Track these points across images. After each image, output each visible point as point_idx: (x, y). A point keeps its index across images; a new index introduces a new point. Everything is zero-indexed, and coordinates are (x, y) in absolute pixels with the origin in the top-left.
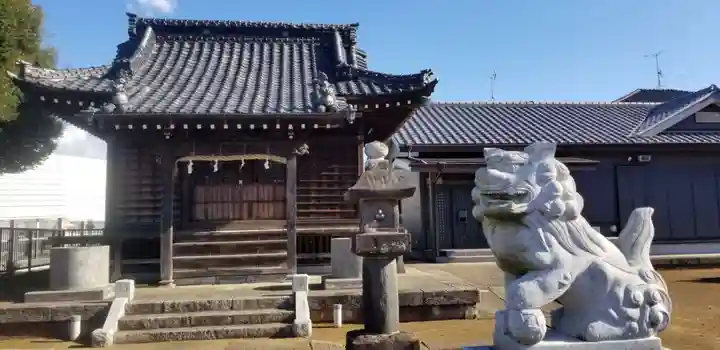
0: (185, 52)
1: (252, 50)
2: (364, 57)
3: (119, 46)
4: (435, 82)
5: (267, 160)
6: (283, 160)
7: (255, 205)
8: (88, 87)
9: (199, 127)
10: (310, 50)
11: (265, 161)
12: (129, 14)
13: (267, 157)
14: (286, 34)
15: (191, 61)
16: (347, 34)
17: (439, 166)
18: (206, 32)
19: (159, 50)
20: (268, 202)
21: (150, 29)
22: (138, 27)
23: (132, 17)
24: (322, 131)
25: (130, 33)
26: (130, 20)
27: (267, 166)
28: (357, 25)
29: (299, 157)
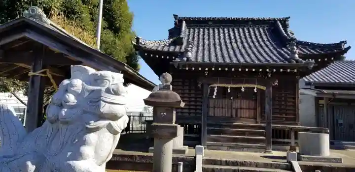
0: (201, 33)
1: (234, 31)
2: (293, 34)
3: (169, 30)
4: (349, 48)
5: (256, 87)
6: (264, 88)
7: (239, 110)
8: (166, 49)
9: (220, 69)
10: (264, 31)
11: (254, 88)
12: (174, 15)
13: (256, 86)
14: (250, 23)
15: (206, 37)
16: (284, 22)
17: (334, 95)
18: (210, 23)
19: (189, 32)
20: (246, 109)
21: (184, 22)
22: (179, 21)
23: (175, 16)
24: (285, 73)
25: (175, 24)
26: (175, 18)
27: (255, 90)
28: (289, 18)
29: (273, 87)
